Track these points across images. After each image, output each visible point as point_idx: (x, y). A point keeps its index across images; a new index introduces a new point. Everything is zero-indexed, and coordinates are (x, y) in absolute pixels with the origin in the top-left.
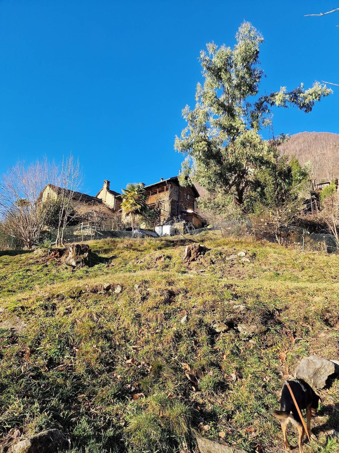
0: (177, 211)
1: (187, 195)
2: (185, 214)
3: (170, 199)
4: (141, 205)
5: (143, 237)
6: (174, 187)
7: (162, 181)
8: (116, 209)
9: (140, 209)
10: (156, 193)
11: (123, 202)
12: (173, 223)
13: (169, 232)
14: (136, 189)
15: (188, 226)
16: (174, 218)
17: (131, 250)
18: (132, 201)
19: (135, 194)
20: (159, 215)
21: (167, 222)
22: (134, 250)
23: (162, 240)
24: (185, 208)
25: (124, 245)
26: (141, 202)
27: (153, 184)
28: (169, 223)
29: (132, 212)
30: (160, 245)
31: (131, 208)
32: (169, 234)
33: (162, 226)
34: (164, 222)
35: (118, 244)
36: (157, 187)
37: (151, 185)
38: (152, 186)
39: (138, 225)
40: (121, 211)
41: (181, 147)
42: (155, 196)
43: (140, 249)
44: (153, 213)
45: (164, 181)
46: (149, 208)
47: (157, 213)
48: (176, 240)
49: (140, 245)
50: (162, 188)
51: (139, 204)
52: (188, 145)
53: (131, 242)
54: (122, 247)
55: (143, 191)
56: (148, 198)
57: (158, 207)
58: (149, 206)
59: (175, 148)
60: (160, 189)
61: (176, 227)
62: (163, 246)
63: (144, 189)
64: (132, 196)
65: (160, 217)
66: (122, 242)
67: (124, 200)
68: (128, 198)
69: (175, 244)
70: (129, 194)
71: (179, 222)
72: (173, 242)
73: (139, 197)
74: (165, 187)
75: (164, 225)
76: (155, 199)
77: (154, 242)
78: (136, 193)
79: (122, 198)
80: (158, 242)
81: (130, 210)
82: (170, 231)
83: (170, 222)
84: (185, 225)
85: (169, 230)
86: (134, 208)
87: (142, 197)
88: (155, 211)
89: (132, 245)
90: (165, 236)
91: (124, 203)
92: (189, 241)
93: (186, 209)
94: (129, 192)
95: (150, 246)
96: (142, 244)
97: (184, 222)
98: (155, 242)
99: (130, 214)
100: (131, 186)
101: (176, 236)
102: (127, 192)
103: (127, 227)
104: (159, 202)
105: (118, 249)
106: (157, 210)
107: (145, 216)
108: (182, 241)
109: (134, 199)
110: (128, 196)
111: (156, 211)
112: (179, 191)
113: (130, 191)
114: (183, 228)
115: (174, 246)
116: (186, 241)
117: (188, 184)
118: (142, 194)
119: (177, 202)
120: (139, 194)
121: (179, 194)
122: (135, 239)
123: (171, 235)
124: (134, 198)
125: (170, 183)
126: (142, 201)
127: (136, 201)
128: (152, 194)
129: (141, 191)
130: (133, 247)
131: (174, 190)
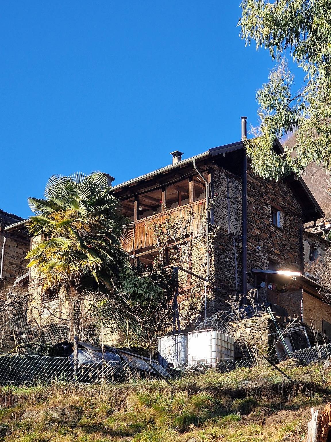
0: (241, 273)
1: (275, 211)
2: (270, 286)
3: (210, 230)
4: (101, 257)
5: (119, 377)
6: (225, 182)
7: (175, 162)
8: (8, 275)
9: (97, 272)
10: (156, 208)
11: (34, 247)
12: (227, 320)
13: (214, 355)
14: (82, 197)
15: (286, 331)
16: (231, 302)
17: (77, 431)
18: (66, 243)
19: (78, 215)
20: (169, 292)
21: (201, 319)
22: (89, 429)
23: (194, 389)
24: (270, 260)
25: (50, 412)
26: (104, 244)
27: (144, 176)
28: (214, 322)
29: (70, 285)
30: (189, 408)
31: (65, 267)
32: (214, 365)
33: (185, 333)
34: (192, 317)
35: (26, 407)
36: (158, 185)
37: (135, 179)
38: (142, 183)
39: (91, 330)
40: (25, 283)
41: (266, 29)
42: (154, 218)
43: (114, 426)
44: (149, 284)
45: (184, 161)
46: (133, 264)
47: (163, 285)
48: (251, 385)
49: (110, 412)
50: (178, 188)
51: (96, 253)
52: (292, 21)
53: (75, 398)
54: (41, 420)
55: (109, 201)
56: (127, 228)
57: (168, 262)
58: (132, 257)
59: (246, 34)
60: (172, 192)
61: (237, 336)
62: (202, 413)
63: (111, 193)
64: (68, 222)
65: (175, 301)
66: (41, 399)
67: (37, 240)
68: (50, 233)
69: (250, 401)
70: (57, 216)
71: (250, 315)
72: (240, 394)
73: (93, 228)
74: (191, 184)
75: (190, 328)
76: (152, 230)
77: (166, 396)
78: (83, 210)
79: (31, 231)
80: (181, 395)
81: (60, 276)
82: (217, 351)
83: (215, 317)
84: (272, 326)
85: (214, 348)
86: (74, 268)
87: (103, 224)
88: (155, 277)
89: (80, 413)
90: (198, 370)
91: (38, 250)
92: (304, 391)
93: (274, 264)
94: (57, 209)
95: (149, 412)
96: (118, 405)
97: (269, 315)
98: (169, 397)
99: (62, 293)
100: (62, 187)
101: (242, 372)
102: (50, 210)
103: (53, 341)
104: (170, 241)
105: (29, 427)
106: (164, 272)
107: (117, 298)
108: (275, 388)
109: (76, 234)
110: (53, 222)
111: (159, 277)
112: (244, 199)
113: (59, 203)
114: (265, 337)
115: (245, 410)
116: (291, 388)
117: (287, 167)
118: (105, 212)
119: (238, 240)
120: (94, 215)
121: (244, 211)
122: (90, 387)
123: (222, 368)
124: (73, 228)
125: (211, 171)
126: (105, 241)
127: (81, 239)
128: (141, 214)
129: (101, 202)
130: (84, 420)
131: (225, 195)
